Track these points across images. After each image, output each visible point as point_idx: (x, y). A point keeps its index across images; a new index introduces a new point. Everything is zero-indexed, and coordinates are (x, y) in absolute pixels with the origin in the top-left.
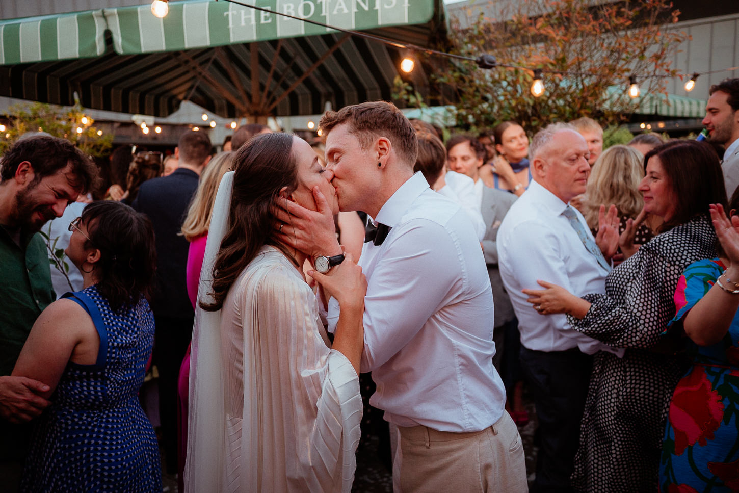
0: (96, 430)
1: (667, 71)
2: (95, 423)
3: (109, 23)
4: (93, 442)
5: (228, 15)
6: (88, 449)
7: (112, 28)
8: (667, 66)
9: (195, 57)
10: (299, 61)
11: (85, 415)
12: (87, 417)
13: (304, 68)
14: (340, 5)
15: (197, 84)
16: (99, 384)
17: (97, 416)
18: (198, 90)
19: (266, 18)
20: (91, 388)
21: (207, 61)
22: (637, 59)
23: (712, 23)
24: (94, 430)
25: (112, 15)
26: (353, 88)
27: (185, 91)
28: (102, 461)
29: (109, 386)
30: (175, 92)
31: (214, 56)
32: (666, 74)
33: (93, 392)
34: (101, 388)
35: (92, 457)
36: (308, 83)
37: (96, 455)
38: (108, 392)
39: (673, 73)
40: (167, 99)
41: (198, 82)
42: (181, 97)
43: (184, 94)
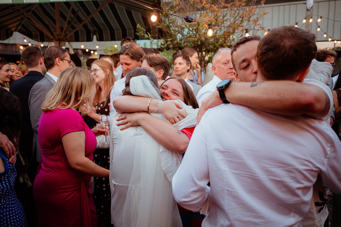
0: (8, 206)
1: (261, 27)
2: (7, 203)
4: (8, 213)
6: (7, 218)
8: (260, 25)
9: (23, 8)
10: (80, 14)
11: (3, 200)
12: (4, 200)
13: (83, 18)
15: (23, 23)
16: (7, 182)
17: (8, 199)
18: (23, 26)
20: (4, 185)
21: (29, 11)
22: (247, 21)
23: (272, 6)
24: (7, 207)
26: (108, 29)
27: (16, 26)
28: (14, 222)
29: (11, 181)
30: (10, 26)
31: (33, 9)
32: (260, 29)
33: (5, 187)
34: (8, 183)
35: (9, 221)
36: (85, 26)
37: (11, 220)
38: (12, 184)
39: (263, 29)
40: (5, 30)
41: (24, 22)
42: (13, 29)
43: (15, 28)
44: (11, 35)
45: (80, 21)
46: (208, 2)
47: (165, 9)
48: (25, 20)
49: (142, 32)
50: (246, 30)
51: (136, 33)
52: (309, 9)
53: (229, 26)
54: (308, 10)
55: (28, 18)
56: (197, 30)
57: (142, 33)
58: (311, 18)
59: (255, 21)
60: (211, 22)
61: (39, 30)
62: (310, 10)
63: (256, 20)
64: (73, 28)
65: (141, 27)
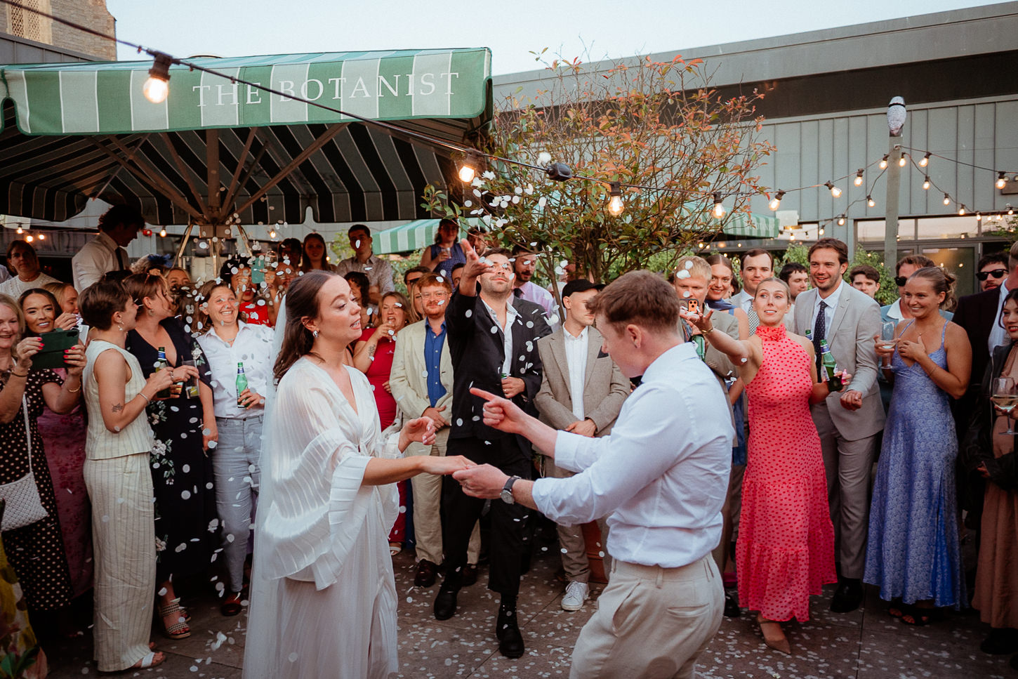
1: (755, 187)
3: (10, 91)
5: (198, 90)
7: (13, 97)
8: (755, 182)
10: (270, 151)
13: (279, 162)
14: (360, 86)
15: (116, 175)
18: (116, 183)
19: (254, 98)
21: (135, 144)
22: (718, 172)
25: (18, 78)
26: (345, 188)
27: (96, 183)
30: (79, 185)
31: (145, 138)
32: (754, 191)
39: (761, 191)
40: (66, 194)
41: (117, 172)
42: (87, 192)
43: (93, 188)
44: (82, 206)
45: (273, 170)
46: (612, 122)
47: (499, 139)
48: (122, 166)
49: (439, 201)
50: (715, 196)
51: (423, 206)
52: (895, 132)
53: (669, 186)
54: (892, 135)
55: (131, 162)
56: (585, 195)
57: (438, 204)
58: (902, 157)
59: (741, 172)
60: (621, 176)
61: (157, 194)
62: (898, 135)
63: (743, 167)
64: (253, 188)
65: (436, 190)
